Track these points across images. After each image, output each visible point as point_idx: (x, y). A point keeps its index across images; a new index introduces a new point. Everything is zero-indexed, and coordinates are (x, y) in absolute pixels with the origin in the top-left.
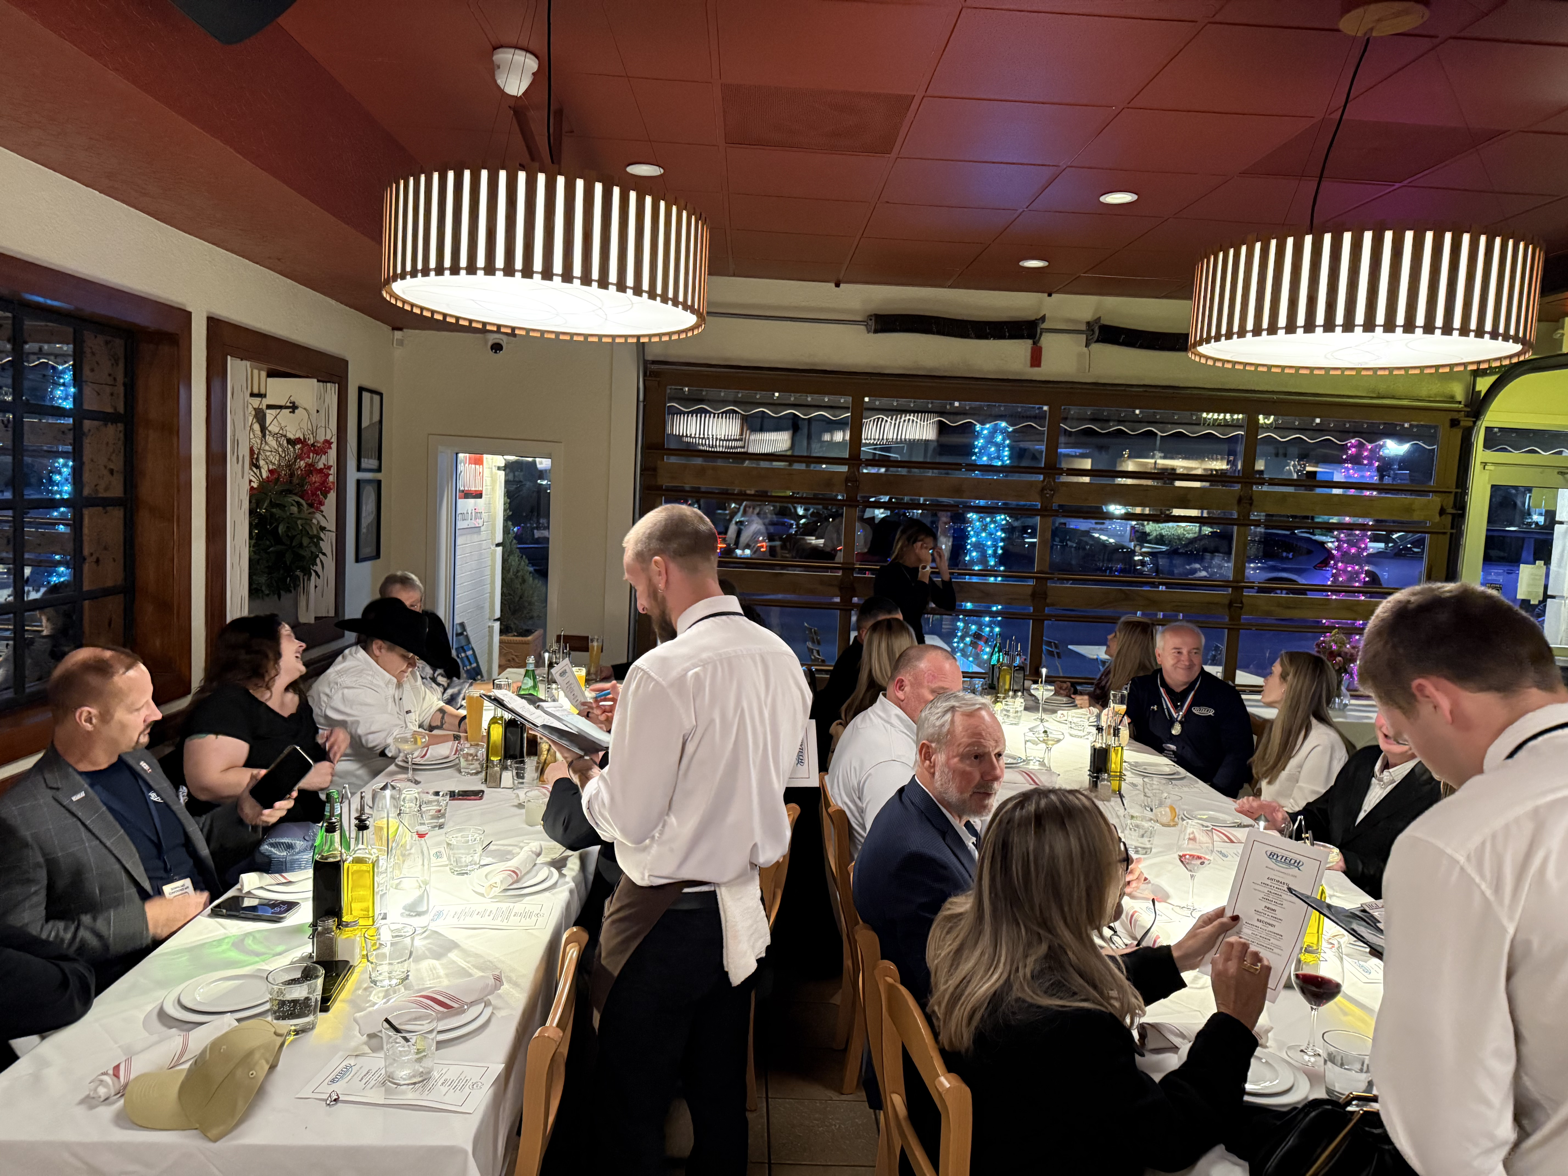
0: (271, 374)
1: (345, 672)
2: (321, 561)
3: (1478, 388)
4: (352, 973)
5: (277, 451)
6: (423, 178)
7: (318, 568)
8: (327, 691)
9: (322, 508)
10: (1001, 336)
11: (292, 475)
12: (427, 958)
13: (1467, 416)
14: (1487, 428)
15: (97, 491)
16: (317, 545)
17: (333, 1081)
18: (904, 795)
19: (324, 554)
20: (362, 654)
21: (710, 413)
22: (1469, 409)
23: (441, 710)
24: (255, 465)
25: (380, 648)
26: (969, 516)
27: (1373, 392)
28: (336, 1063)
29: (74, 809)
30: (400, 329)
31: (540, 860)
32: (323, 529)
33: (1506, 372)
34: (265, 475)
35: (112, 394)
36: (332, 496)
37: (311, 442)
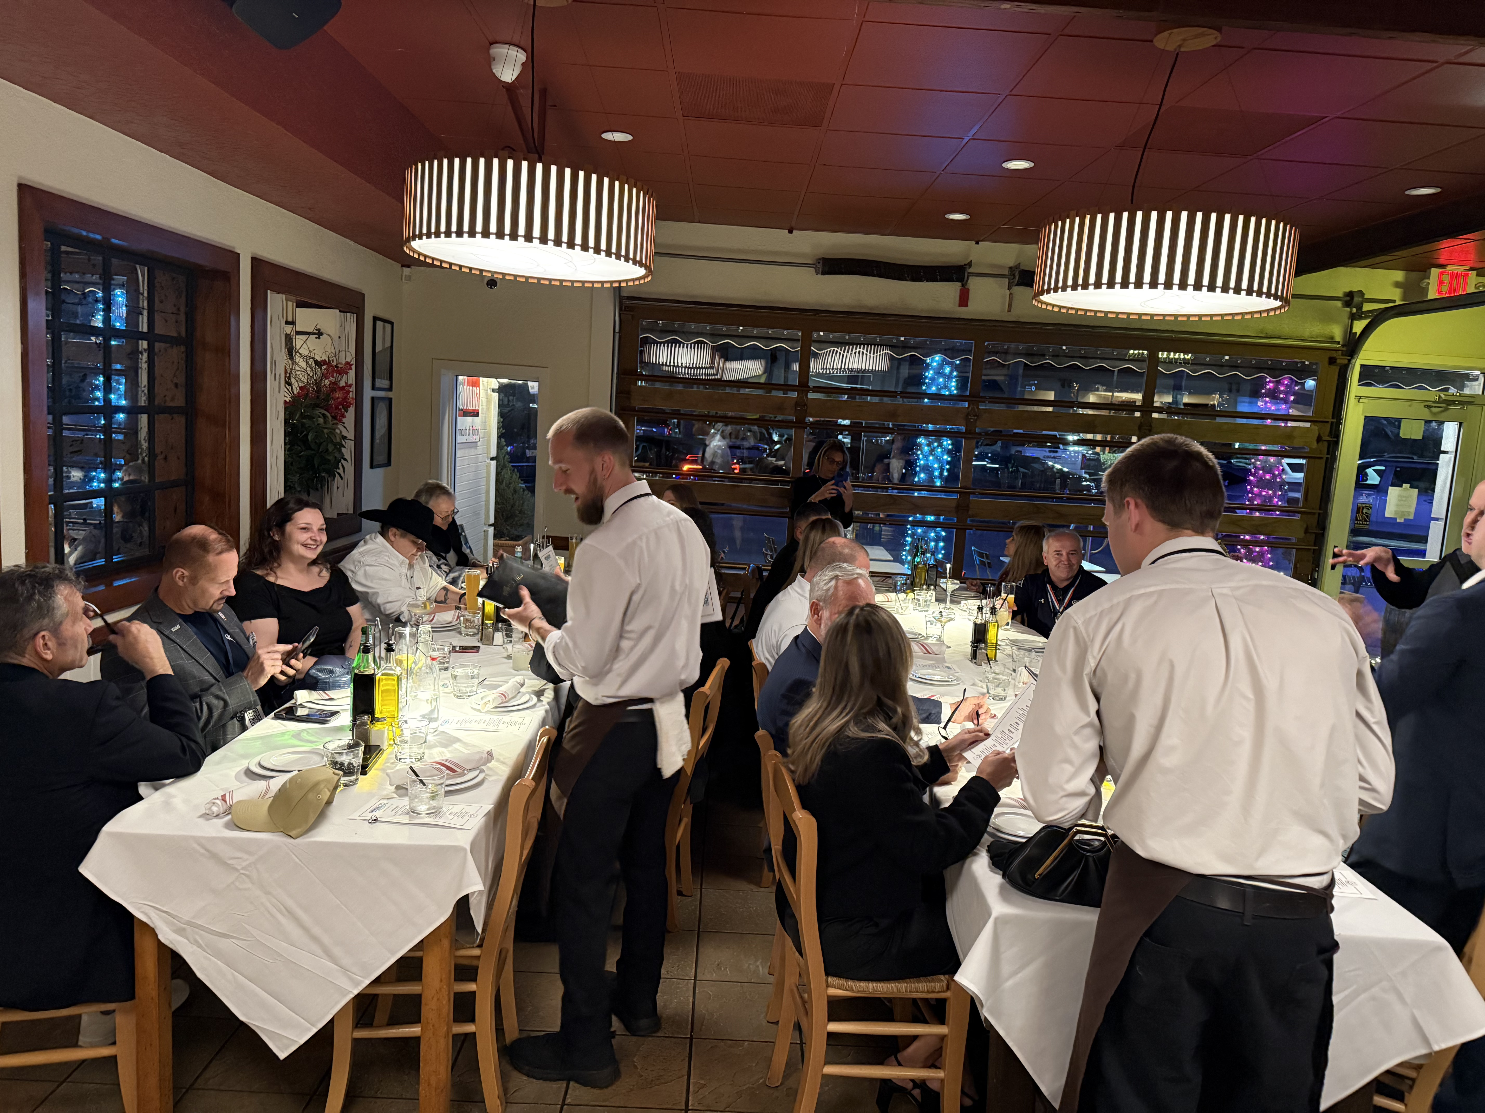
0: (300, 305)
1: (368, 552)
2: (343, 466)
3: (1354, 331)
4: (382, 754)
5: (305, 371)
6: (436, 162)
7: (341, 471)
8: (353, 569)
9: (344, 420)
10: (933, 279)
11: (319, 391)
12: (437, 746)
13: (1342, 355)
14: (1362, 366)
15: (165, 402)
16: (340, 451)
17: (373, 811)
18: (798, 641)
19: (345, 460)
20: (380, 539)
21: (680, 343)
22: (1345, 349)
23: (445, 588)
24: (288, 383)
25: (395, 535)
26: (918, 440)
27: (1262, 333)
28: (374, 802)
29: (173, 637)
30: (408, 266)
31: (523, 690)
32: (344, 438)
33: (1377, 315)
34: (296, 391)
35: (177, 322)
36: (352, 410)
37: (334, 364)
